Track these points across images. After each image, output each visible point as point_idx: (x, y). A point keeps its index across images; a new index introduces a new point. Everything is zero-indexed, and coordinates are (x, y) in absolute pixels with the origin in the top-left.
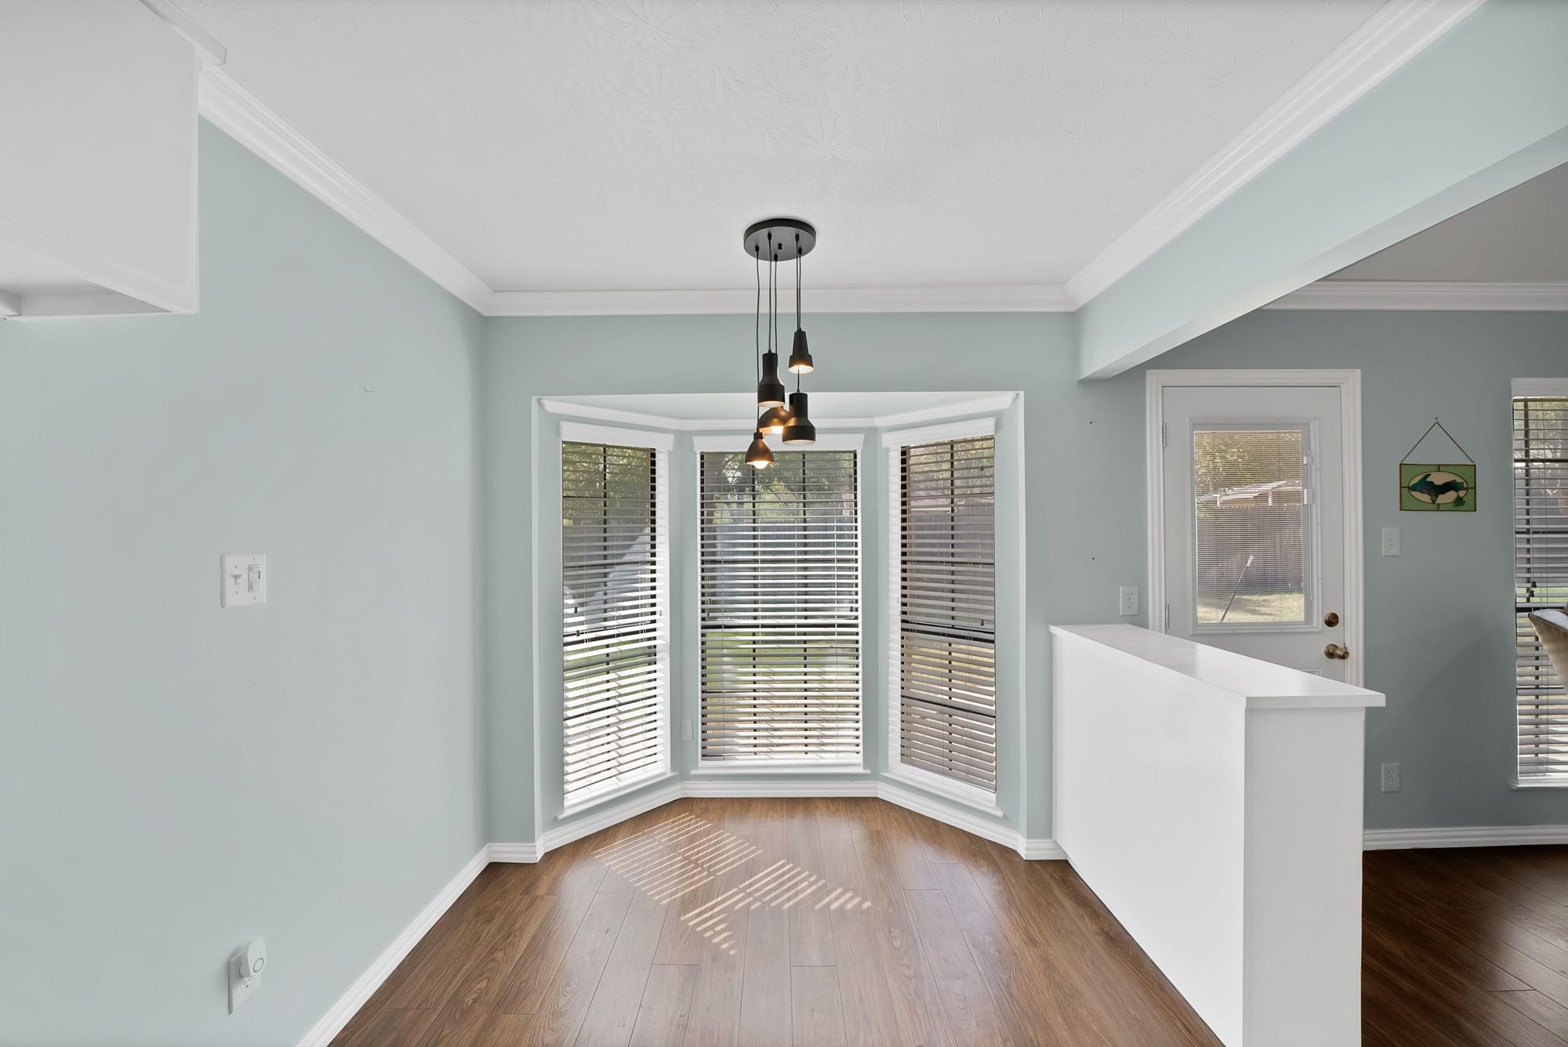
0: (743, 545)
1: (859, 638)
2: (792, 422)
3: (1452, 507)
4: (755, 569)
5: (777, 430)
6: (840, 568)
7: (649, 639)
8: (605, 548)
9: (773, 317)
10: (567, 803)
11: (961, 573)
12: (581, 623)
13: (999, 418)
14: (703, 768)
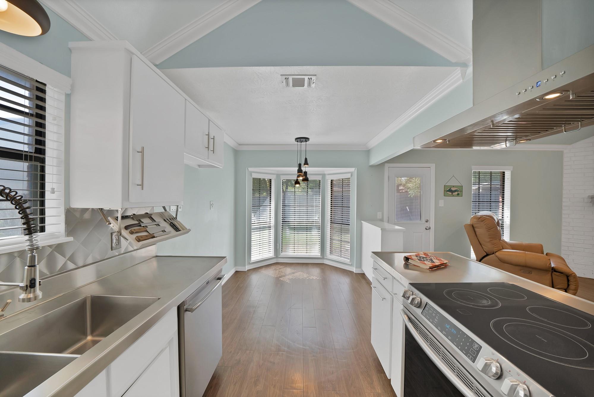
0: (292, 202)
1: (320, 225)
2: (304, 177)
3: (456, 195)
4: (295, 208)
5: (301, 178)
6: (315, 208)
7: (269, 224)
8: (260, 202)
9: (301, 151)
10: (252, 260)
11: (344, 209)
12: (255, 219)
13: (352, 174)
14: (282, 256)
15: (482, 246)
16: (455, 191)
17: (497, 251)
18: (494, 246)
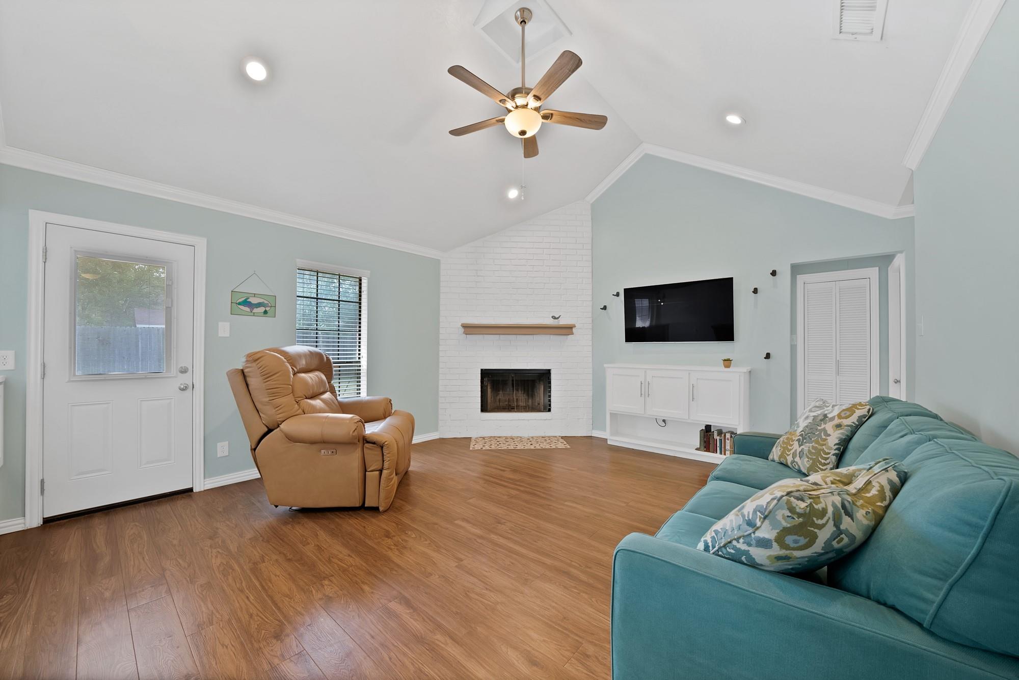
3: (262, 314)
15: (260, 413)
16: (259, 305)
17: (284, 419)
18: (278, 410)
